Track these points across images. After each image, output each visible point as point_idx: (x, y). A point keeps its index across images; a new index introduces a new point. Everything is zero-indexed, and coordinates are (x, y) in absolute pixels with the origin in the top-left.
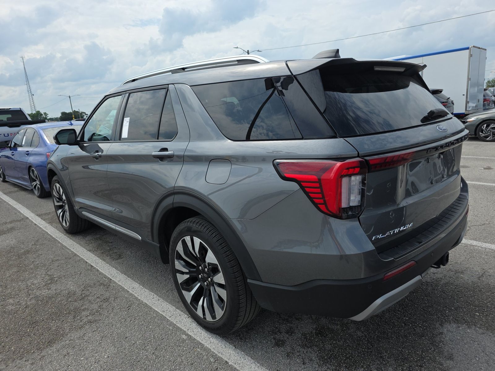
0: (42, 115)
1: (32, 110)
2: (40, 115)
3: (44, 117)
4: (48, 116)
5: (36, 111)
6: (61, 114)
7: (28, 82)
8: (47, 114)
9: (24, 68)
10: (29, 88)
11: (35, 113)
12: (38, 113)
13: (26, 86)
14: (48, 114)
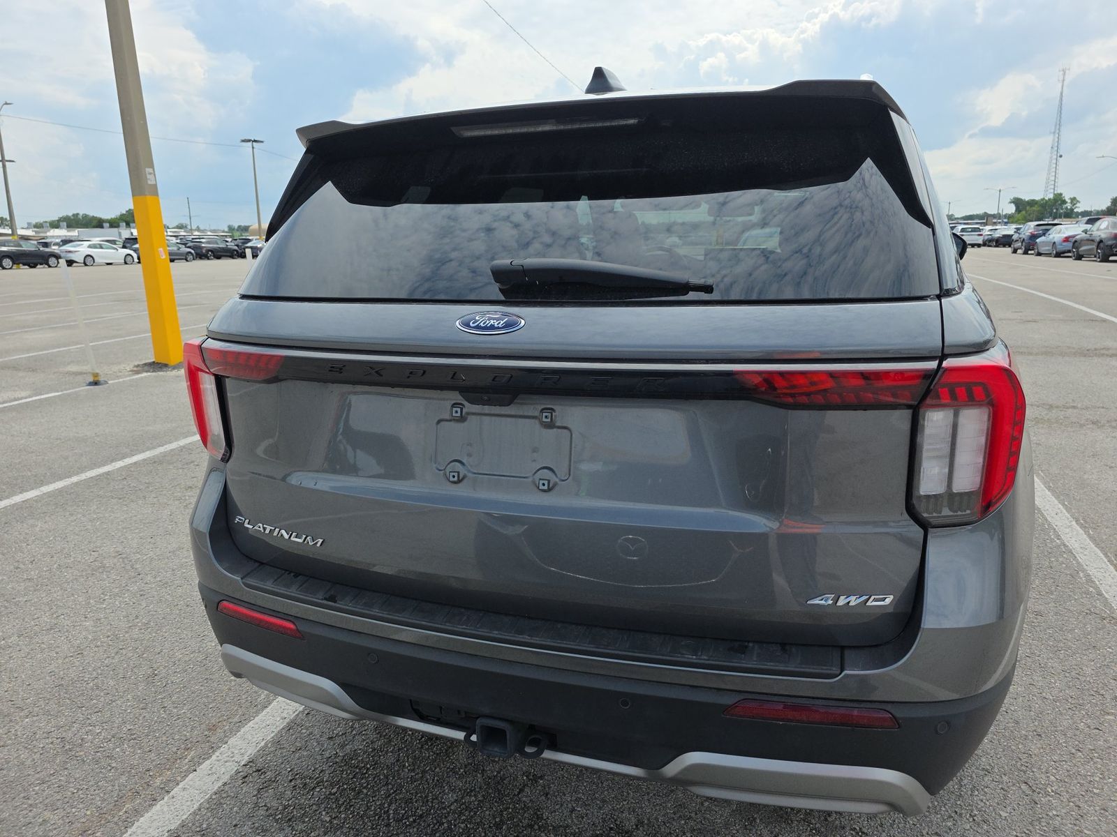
0: (1064, 202)
1: (1046, 191)
2: (1060, 202)
3: (1069, 207)
4: (1078, 205)
5: (1056, 192)
6: (1112, 203)
7: (1058, 126)
8: (1078, 201)
9: (1062, 94)
10: (1057, 140)
11: (1049, 199)
12: (1059, 199)
13: (1052, 136)
14: (1080, 200)
